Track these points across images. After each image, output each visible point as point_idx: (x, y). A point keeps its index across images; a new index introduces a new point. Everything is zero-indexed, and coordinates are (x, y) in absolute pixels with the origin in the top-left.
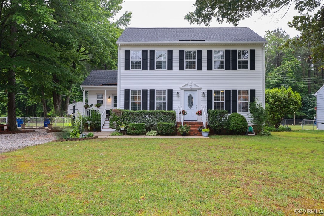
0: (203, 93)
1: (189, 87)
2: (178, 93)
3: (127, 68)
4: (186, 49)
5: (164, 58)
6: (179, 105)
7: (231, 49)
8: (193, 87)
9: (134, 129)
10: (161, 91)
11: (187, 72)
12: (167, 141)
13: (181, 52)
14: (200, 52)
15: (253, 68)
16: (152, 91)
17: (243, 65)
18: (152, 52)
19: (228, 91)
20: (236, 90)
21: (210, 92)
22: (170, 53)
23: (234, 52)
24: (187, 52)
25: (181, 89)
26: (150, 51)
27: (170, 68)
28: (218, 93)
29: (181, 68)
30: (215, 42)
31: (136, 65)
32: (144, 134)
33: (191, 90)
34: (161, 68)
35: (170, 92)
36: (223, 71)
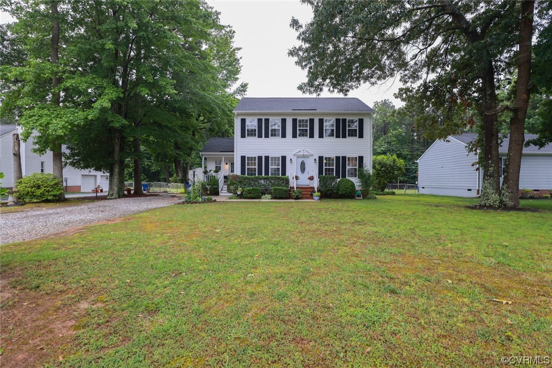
0: (315, 160)
1: (301, 153)
2: (291, 159)
3: (243, 136)
4: (299, 118)
5: (278, 127)
6: (292, 171)
7: (341, 118)
8: (306, 153)
9: (250, 193)
10: (275, 158)
11: (300, 139)
12: (282, 204)
13: (294, 121)
14: (312, 121)
15: (361, 136)
16: (267, 158)
17: (352, 133)
18: (267, 121)
19: (338, 158)
20: (346, 157)
21: (321, 158)
22: (284, 121)
23: (344, 120)
24: (300, 121)
25: (294, 155)
26: (265, 119)
27: (284, 136)
28: (329, 159)
29: (294, 136)
30: (326, 111)
31: (252, 133)
32: (260, 198)
33: (304, 156)
34: (275, 136)
35: (284, 158)
36: (334, 139)
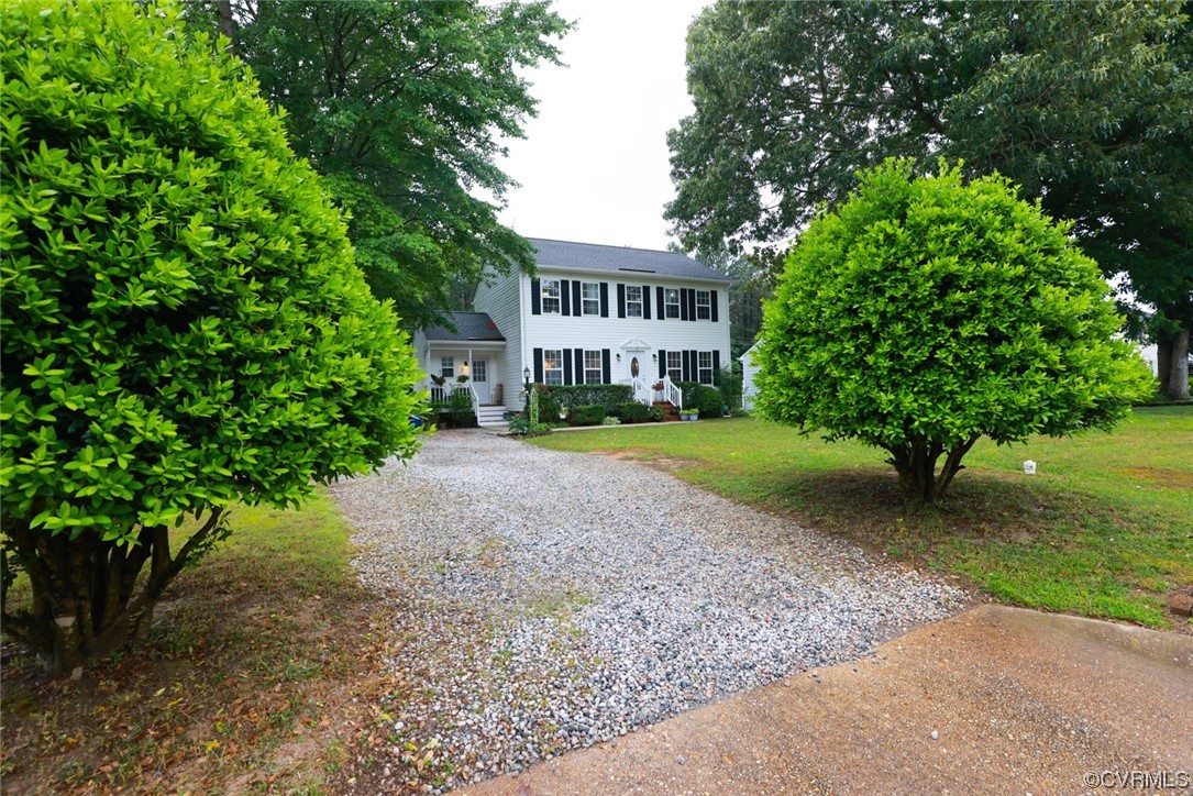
0: (654, 356)
1: (633, 345)
2: (618, 355)
3: (536, 311)
4: (627, 284)
5: (595, 297)
6: (620, 375)
7: (688, 287)
8: (640, 345)
9: (589, 415)
10: (593, 352)
11: (630, 320)
13: (621, 288)
14: (647, 290)
15: (715, 319)
16: (578, 352)
17: (704, 315)
18: (576, 285)
19: (685, 353)
21: (662, 353)
22: (604, 287)
23: (692, 292)
24: (628, 288)
25: (622, 348)
26: (573, 282)
27: (605, 314)
28: (674, 355)
29: (621, 315)
30: (670, 276)
31: (550, 306)
32: (599, 423)
33: (637, 350)
34: (590, 313)
35: (606, 353)
36: (677, 322)
